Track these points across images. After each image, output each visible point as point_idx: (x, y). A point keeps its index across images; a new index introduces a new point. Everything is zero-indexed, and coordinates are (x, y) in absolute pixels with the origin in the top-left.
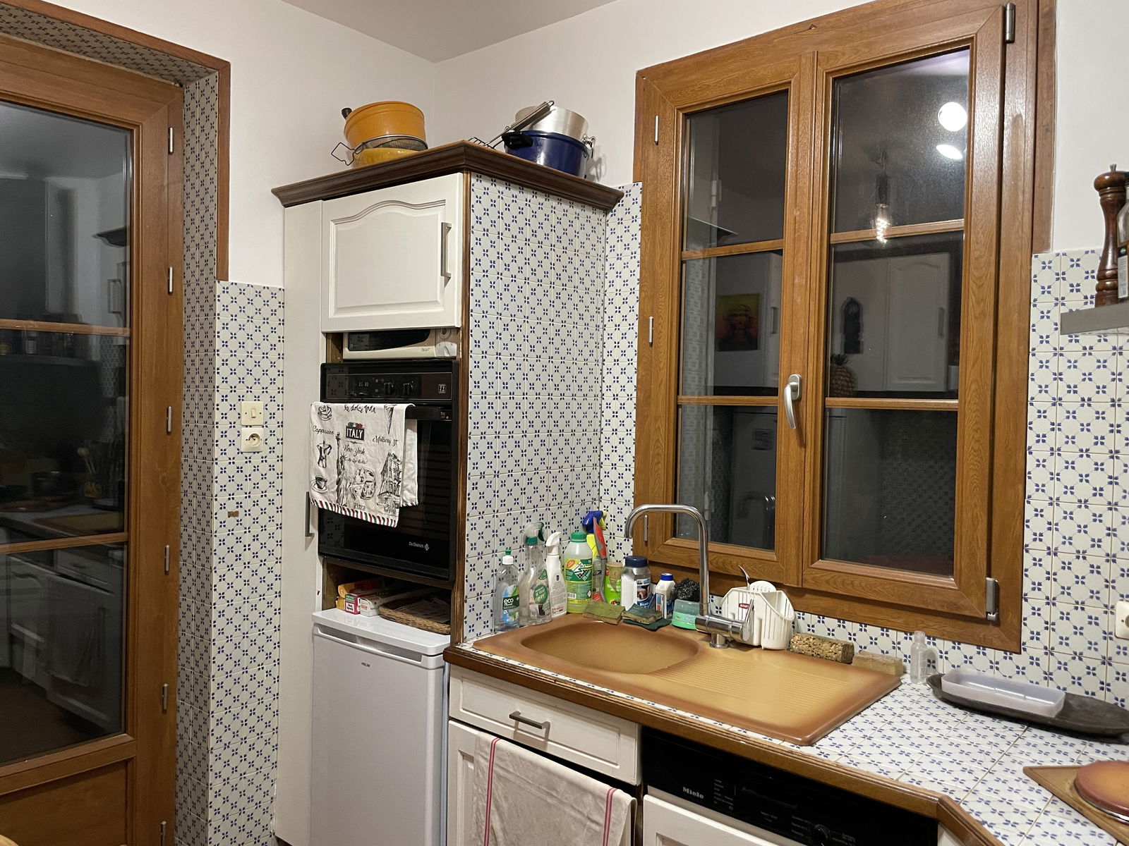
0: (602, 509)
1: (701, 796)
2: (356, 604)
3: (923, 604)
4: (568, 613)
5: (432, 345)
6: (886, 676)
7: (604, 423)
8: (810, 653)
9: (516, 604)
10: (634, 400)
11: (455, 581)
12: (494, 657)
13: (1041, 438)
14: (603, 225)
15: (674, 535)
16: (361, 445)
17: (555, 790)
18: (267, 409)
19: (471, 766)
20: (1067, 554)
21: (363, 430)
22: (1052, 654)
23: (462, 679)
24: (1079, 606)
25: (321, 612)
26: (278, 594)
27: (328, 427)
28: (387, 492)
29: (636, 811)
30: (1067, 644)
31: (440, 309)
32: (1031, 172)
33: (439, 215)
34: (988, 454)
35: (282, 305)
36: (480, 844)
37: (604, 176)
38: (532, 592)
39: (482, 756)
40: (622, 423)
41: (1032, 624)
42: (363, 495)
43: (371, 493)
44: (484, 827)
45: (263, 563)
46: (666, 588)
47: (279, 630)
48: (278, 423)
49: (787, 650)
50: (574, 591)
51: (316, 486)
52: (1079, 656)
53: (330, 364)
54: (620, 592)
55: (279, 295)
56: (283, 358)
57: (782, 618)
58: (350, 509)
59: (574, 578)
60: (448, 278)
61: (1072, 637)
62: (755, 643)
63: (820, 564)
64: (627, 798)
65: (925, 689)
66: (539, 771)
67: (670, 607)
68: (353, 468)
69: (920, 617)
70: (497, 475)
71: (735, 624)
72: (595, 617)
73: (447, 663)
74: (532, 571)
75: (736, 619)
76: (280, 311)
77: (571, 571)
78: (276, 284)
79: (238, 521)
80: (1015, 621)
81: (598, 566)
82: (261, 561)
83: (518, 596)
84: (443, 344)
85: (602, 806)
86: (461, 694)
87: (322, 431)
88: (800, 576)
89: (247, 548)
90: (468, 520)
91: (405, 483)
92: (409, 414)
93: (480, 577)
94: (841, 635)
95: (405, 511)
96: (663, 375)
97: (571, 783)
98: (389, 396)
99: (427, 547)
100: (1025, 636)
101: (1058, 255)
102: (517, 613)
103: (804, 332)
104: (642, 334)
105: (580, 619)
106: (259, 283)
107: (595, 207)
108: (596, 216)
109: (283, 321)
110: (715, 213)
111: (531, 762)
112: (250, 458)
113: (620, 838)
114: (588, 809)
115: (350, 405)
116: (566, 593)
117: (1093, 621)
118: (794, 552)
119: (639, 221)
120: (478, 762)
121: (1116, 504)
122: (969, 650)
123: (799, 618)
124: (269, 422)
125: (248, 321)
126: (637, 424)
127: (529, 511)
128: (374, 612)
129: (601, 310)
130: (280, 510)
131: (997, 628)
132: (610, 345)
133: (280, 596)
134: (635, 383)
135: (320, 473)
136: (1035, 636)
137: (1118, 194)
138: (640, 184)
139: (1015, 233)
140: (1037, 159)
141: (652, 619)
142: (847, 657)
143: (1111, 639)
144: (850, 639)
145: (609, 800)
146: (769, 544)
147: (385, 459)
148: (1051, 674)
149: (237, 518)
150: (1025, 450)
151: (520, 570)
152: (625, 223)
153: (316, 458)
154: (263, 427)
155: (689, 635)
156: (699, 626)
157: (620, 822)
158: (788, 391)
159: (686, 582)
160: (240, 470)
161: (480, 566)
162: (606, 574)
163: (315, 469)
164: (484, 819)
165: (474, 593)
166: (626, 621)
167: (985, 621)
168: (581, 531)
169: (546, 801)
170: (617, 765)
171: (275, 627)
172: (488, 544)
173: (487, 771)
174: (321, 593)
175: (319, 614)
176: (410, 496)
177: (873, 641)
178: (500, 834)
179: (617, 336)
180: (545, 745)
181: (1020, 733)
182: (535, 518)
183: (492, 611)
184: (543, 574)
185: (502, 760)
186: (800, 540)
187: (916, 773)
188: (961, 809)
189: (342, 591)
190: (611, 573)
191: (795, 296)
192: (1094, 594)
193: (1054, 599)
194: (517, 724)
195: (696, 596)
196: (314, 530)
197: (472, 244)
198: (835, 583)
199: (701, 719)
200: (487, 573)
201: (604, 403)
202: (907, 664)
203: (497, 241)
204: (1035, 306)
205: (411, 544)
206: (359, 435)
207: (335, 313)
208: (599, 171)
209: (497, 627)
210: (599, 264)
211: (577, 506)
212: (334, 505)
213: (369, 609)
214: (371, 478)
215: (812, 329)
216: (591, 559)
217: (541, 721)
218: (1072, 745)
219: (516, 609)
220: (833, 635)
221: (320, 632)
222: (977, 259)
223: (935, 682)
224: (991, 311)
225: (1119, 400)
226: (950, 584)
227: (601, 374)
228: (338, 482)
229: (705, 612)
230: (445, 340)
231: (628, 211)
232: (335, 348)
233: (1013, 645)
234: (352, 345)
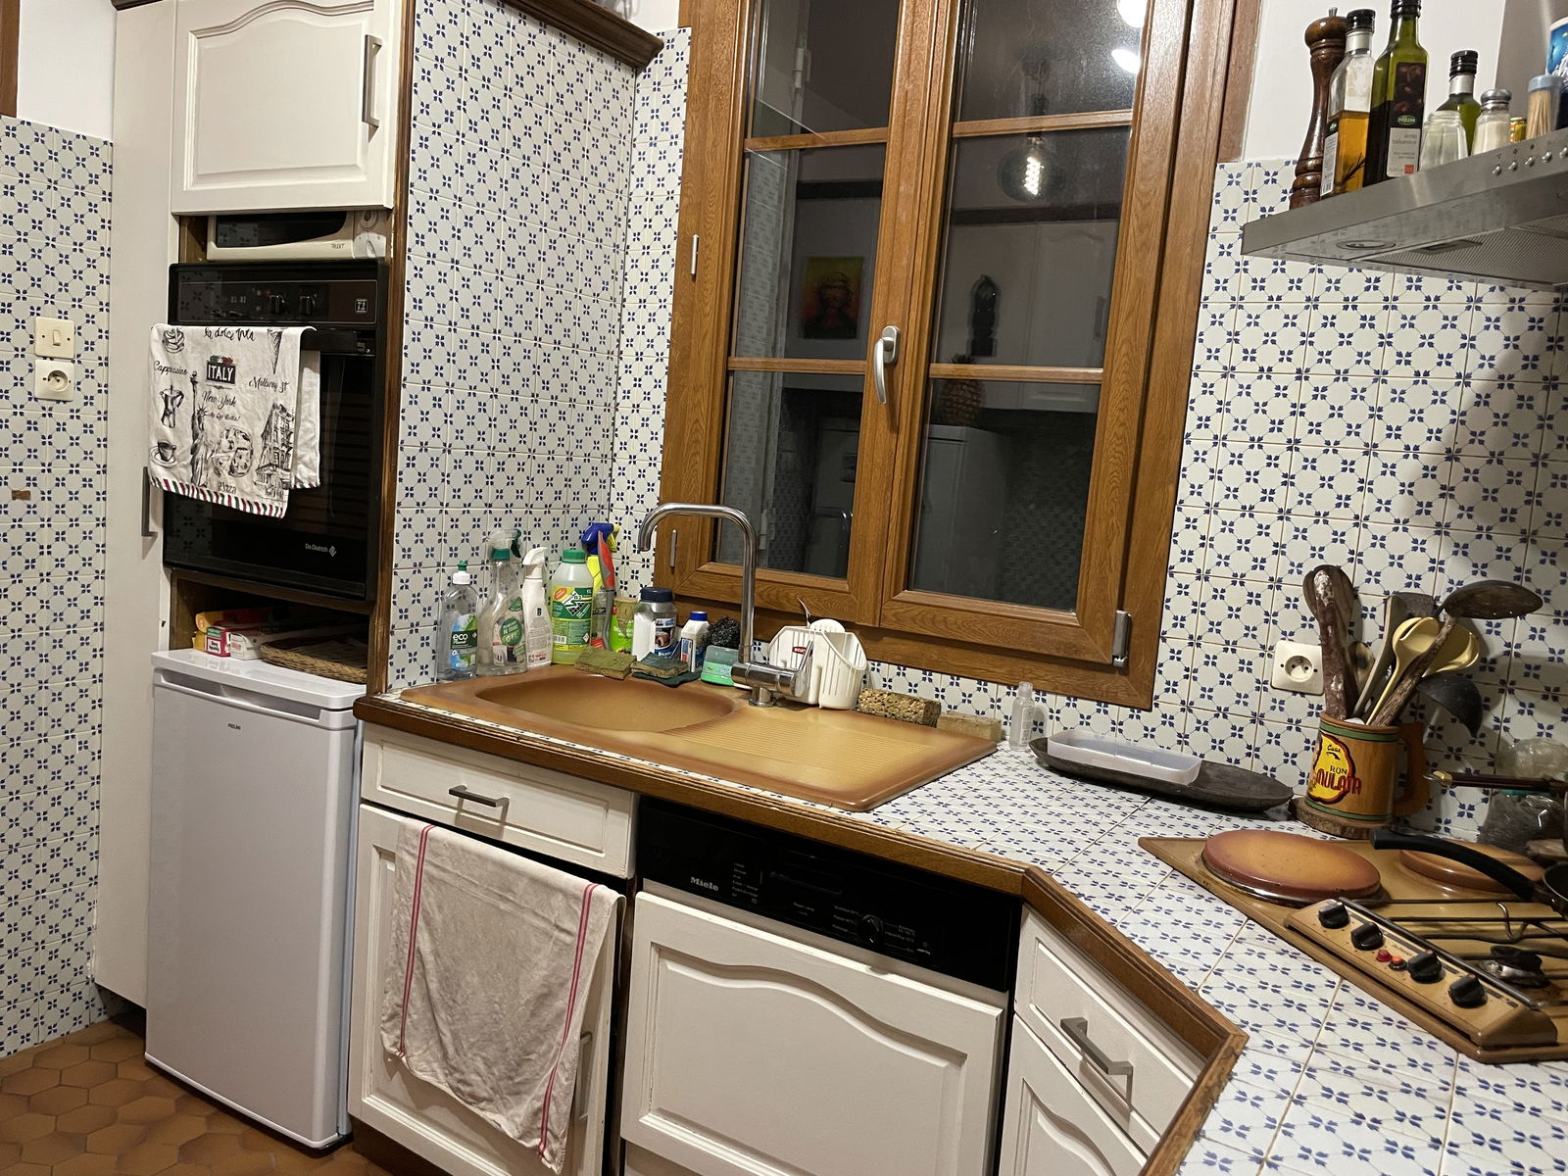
0: (612, 521)
1: (716, 888)
2: (224, 642)
3: (1033, 646)
4: (552, 664)
5: (347, 238)
6: (979, 740)
7: (620, 395)
8: (883, 713)
9: (472, 642)
10: (666, 362)
11: (375, 602)
12: (430, 710)
13: (1204, 422)
14: (631, 90)
15: (713, 559)
16: (231, 391)
17: (510, 891)
18: (79, 334)
19: (391, 867)
20: (1221, 578)
21: (234, 367)
22: (1191, 711)
23: (382, 743)
24: (1230, 646)
25: (168, 652)
26: (100, 627)
27: (178, 363)
28: (270, 465)
29: (625, 915)
30: (1210, 698)
31: (362, 178)
32: (1226, 43)
33: (362, 24)
34: (1134, 443)
35: (108, 169)
36: (400, 974)
37: (636, 14)
38: (498, 628)
39: (408, 852)
40: (647, 396)
41: (1169, 670)
42: (232, 471)
43: (246, 466)
44: (406, 951)
45: (73, 576)
46: (695, 632)
47: (100, 681)
48: (100, 358)
49: (854, 709)
50: (563, 633)
51: (158, 456)
52: (1222, 713)
53: (185, 266)
54: (631, 638)
55: (104, 151)
56: (109, 255)
57: (849, 667)
58: (212, 492)
59: (565, 614)
60: (374, 127)
61: (1218, 688)
62: (811, 700)
63: (905, 595)
64: (612, 895)
65: (1028, 755)
66: (490, 868)
67: (700, 657)
68: (217, 427)
69: (1028, 665)
70: (447, 449)
71: (784, 673)
72: (592, 669)
73: (360, 721)
74: (500, 596)
75: (788, 667)
76: (104, 178)
77: (560, 603)
78: (99, 133)
79: (29, 507)
80: (1148, 668)
81: (602, 601)
82: (70, 573)
83: (476, 631)
84: (364, 236)
85: (576, 907)
86: (380, 765)
87: (168, 369)
88: (878, 611)
89: (45, 550)
90: (398, 512)
91: (299, 453)
92: (307, 343)
93: (416, 598)
94: (926, 692)
95: (297, 495)
96: (709, 324)
97: (535, 881)
98: (278, 317)
99: (333, 551)
100: (1159, 688)
101: (1250, 165)
102: (473, 657)
103: (908, 265)
104: (681, 262)
105: (571, 671)
106: (70, 128)
107: (620, 59)
108: (620, 75)
109: (110, 194)
110: (800, 100)
111: (479, 856)
112: (50, 409)
113: (598, 952)
114: (557, 913)
115: (213, 329)
116: (551, 634)
117: (1245, 666)
118: (872, 580)
119: (685, 88)
120: (401, 859)
121: (1289, 511)
122: (1087, 707)
123: (873, 669)
124: (85, 355)
125: (49, 187)
126: (669, 397)
127: (498, 511)
128: (253, 653)
129: (623, 223)
130: (102, 496)
131: (1124, 678)
132: (634, 277)
133: (102, 629)
134: (668, 335)
135: (165, 436)
136: (1172, 687)
137: (1335, 51)
138: (689, 30)
139: (1199, 130)
140: (1237, 26)
141: (673, 671)
142: (930, 717)
143: (1266, 689)
144: (937, 696)
145: (587, 899)
146: (841, 572)
147: (269, 413)
148: (1187, 736)
149: (28, 502)
150: (1183, 438)
151: (481, 596)
152: (664, 90)
153: (158, 412)
154: (73, 362)
155: (723, 693)
156: (736, 678)
157: (600, 929)
158: (880, 347)
159: (724, 622)
160: (32, 426)
161: (417, 583)
162: (612, 613)
163: (159, 432)
164: (407, 939)
165: (406, 623)
166: (636, 675)
167: (1110, 668)
168: (579, 548)
169: (497, 908)
170: (601, 852)
171: (94, 676)
172: (430, 552)
173: (414, 872)
174: (167, 625)
175: (165, 654)
176: (308, 473)
177: (967, 698)
178: (429, 958)
179: (645, 264)
180: (500, 830)
181: (1140, 805)
182: (508, 522)
183: (434, 652)
184: (517, 604)
185: (436, 855)
186: (881, 562)
187: (1001, 842)
188: (1053, 880)
189: (202, 622)
190: (621, 610)
191: (899, 210)
192: (1250, 631)
193: (1200, 638)
194: (460, 804)
195: (734, 642)
196: (156, 527)
197: (416, 78)
198: (922, 621)
199: (721, 782)
200: (428, 595)
201: (622, 364)
202: (1007, 728)
203: (458, 80)
204: (1214, 237)
205: (308, 547)
206: (227, 376)
207: (195, 183)
208: (628, 6)
209: (442, 676)
210: (621, 151)
211: (574, 513)
212: (188, 487)
213: (244, 649)
214: (246, 444)
215: (919, 261)
216: (592, 589)
217: (495, 798)
218: (1204, 819)
219: (473, 650)
220: (915, 691)
221: (163, 681)
222: (1145, 166)
223: (1040, 746)
224: (1157, 242)
225: (1307, 371)
226: (1071, 620)
227: (620, 320)
228: (194, 450)
229: (746, 659)
230: (368, 230)
231: (669, 72)
232: (194, 242)
233: (1143, 701)
234: (221, 238)
